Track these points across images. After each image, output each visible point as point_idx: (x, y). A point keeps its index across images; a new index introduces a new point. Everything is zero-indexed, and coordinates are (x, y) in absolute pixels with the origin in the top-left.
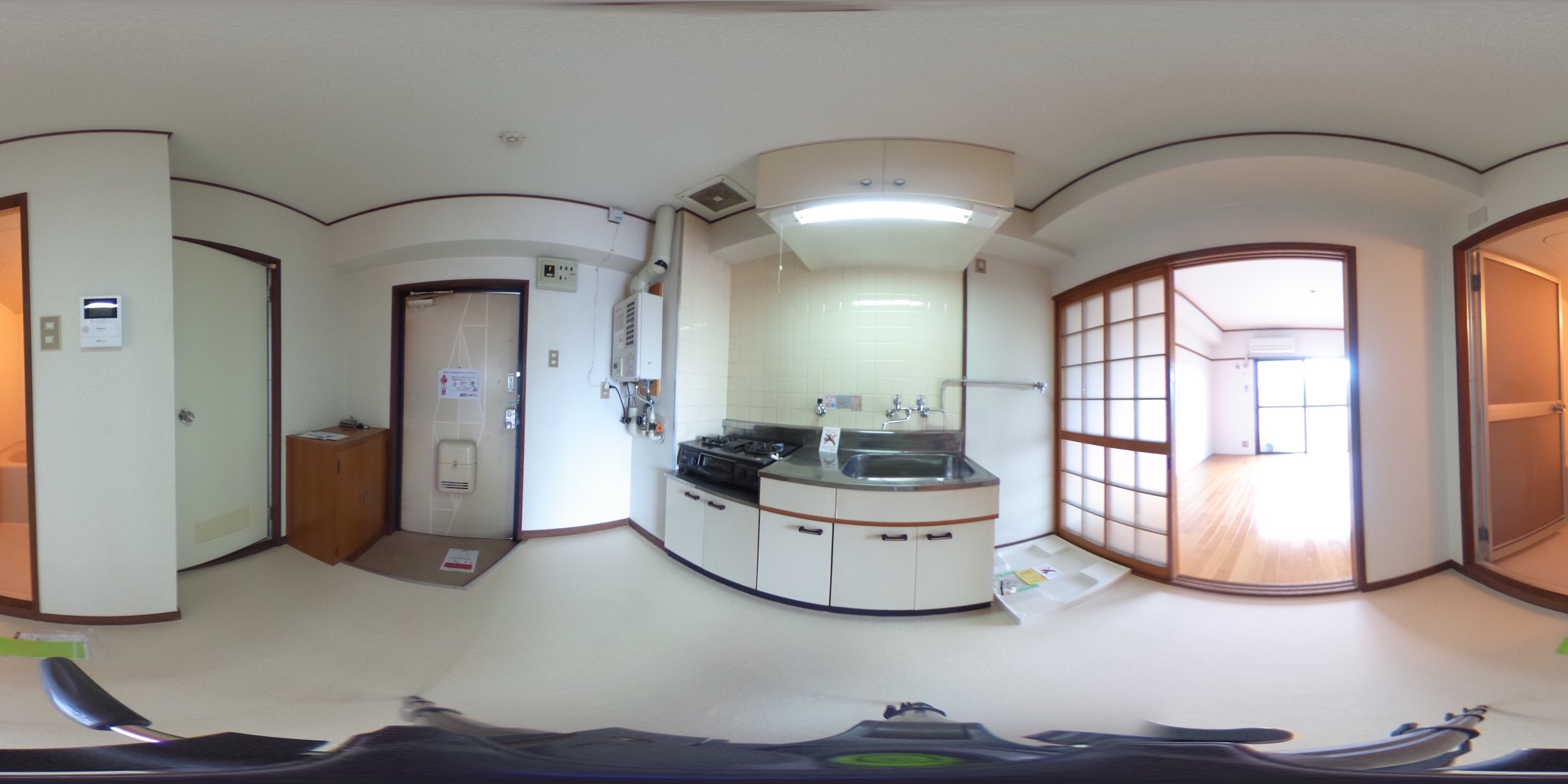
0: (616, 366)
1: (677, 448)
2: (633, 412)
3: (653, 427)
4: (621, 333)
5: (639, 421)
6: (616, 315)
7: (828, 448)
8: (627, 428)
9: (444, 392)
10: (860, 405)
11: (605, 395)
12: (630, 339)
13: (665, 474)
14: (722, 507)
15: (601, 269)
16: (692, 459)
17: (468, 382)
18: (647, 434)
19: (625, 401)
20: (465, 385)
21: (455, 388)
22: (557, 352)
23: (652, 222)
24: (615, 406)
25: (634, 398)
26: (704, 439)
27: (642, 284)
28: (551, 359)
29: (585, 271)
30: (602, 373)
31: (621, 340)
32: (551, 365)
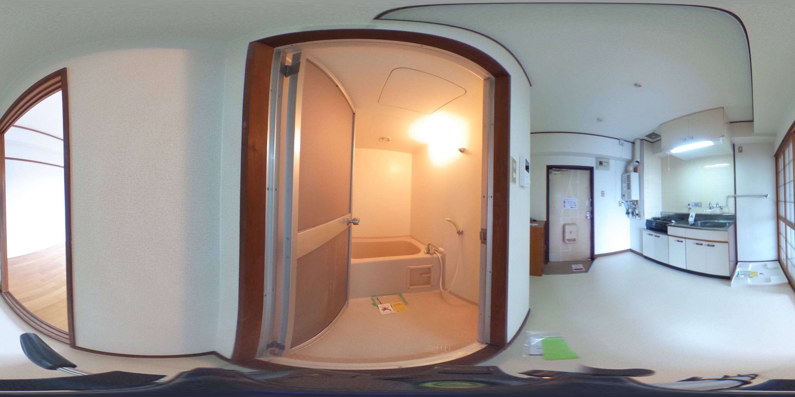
0: (624, 196)
1: (645, 221)
2: (630, 210)
3: (637, 215)
4: (625, 185)
5: (633, 213)
6: (623, 178)
7: (691, 220)
8: (628, 216)
9: (564, 206)
10: (701, 205)
11: (620, 205)
12: (629, 187)
13: (642, 229)
14: (659, 237)
15: (617, 161)
16: (650, 224)
17: (573, 203)
18: (636, 217)
19: (627, 207)
20: (572, 204)
21: (568, 205)
22: (603, 192)
23: (633, 143)
24: (624, 209)
25: (630, 206)
26: (654, 218)
27: (631, 168)
28: (602, 194)
29: (612, 162)
30: (619, 197)
31: (625, 187)
32: (602, 196)
